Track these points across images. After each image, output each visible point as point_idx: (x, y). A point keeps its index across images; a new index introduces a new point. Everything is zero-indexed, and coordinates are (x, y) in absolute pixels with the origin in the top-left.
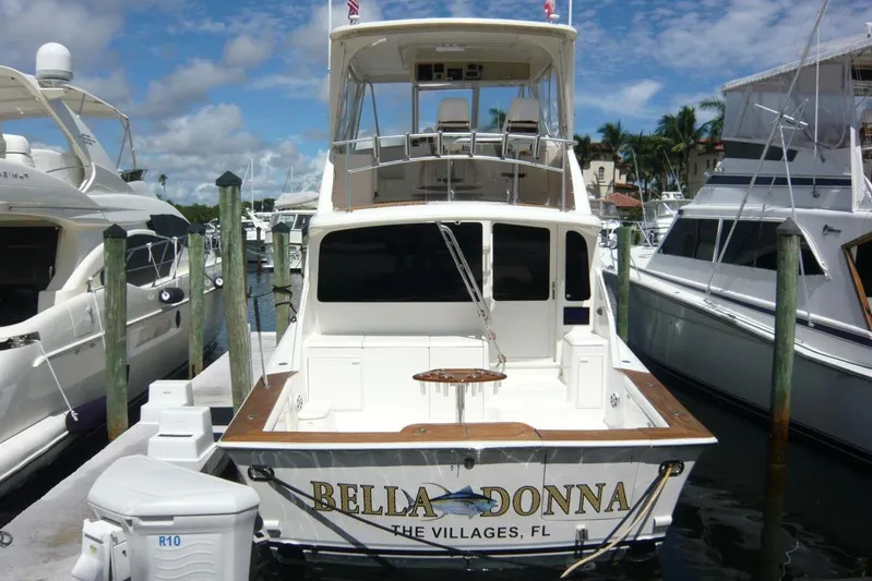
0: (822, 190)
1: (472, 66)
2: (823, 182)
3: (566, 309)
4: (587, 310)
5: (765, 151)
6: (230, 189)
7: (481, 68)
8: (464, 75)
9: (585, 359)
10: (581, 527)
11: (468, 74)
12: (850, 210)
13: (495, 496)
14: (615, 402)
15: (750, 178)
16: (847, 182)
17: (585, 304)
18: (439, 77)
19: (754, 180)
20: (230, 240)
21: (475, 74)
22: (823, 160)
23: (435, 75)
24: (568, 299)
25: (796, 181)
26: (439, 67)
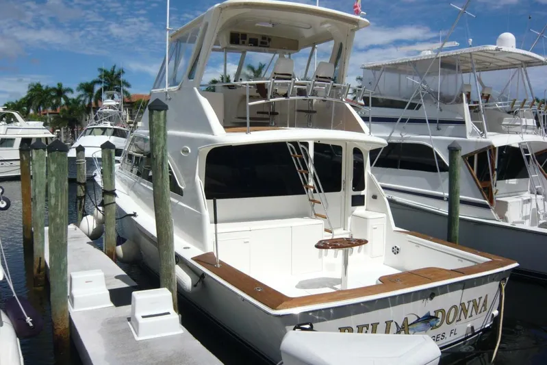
0: (442, 126)
1: (264, 38)
2: (442, 122)
3: (353, 197)
4: (363, 196)
5: (408, 105)
6: (162, 112)
7: (269, 40)
8: (259, 44)
9: (375, 227)
10: (469, 325)
11: (262, 43)
12: (466, 138)
13: (440, 315)
14: (396, 251)
15: (398, 119)
16: (463, 123)
17: (363, 193)
18: (244, 43)
19: (399, 120)
20: (162, 154)
21: (266, 43)
22: (441, 110)
23: (241, 41)
24: (354, 190)
25: (431, 121)
26: (244, 36)
